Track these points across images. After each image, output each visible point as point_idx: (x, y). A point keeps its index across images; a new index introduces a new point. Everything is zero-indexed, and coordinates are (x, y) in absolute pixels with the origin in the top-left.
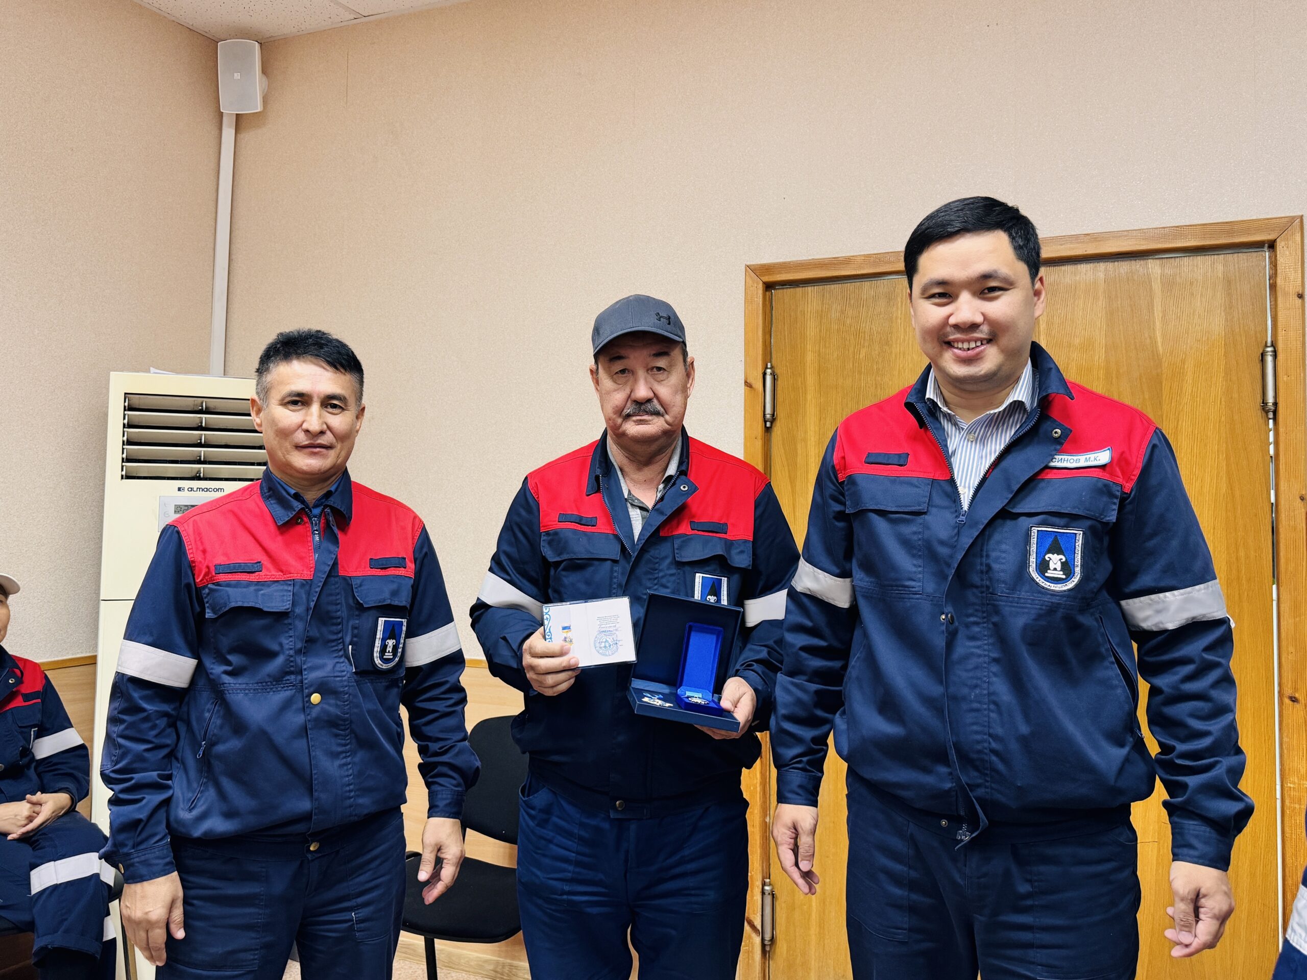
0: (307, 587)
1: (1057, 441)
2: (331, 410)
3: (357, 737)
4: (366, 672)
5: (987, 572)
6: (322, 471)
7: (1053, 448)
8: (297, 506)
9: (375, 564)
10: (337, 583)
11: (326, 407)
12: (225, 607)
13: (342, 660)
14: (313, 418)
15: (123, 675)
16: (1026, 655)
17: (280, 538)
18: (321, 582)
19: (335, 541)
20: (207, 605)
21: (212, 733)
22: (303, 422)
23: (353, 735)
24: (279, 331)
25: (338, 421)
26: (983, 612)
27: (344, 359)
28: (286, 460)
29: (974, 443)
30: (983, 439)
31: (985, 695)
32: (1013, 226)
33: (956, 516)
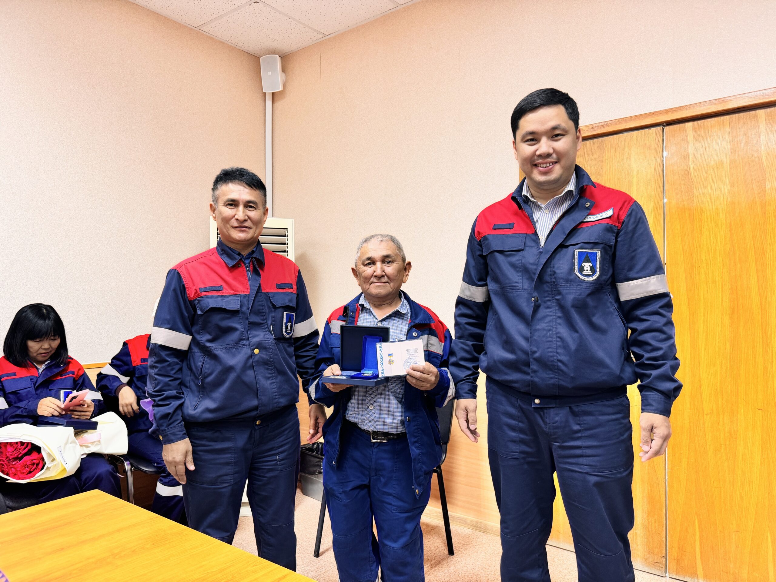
0: (247, 298)
1: (588, 209)
2: (249, 209)
3: (277, 370)
4: (280, 339)
5: (553, 275)
6: (246, 240)
7: (585, 213)
8: (238, 258)
9: (279, 286)
10: (261, 296)
11: (247, 207)
12: (207, 308)
13: (267, 333)
14: (240, 213)
15: (156, 344)
16: (574, 313)
17: (230, 274)
18: (254, 295)
19: (258, 274)
20: (198, 308)
21: (204, 372)
22: (235, 215)
23: (275, 369)
24: (222, 169)
25: (253, 214)
26: (553, 295)
27: (255, 182)
28: (228, 234)
29: (548, 214)
30: (552, 212)
31: (554, 334)
32: (566, 102)
33: (538, 250)
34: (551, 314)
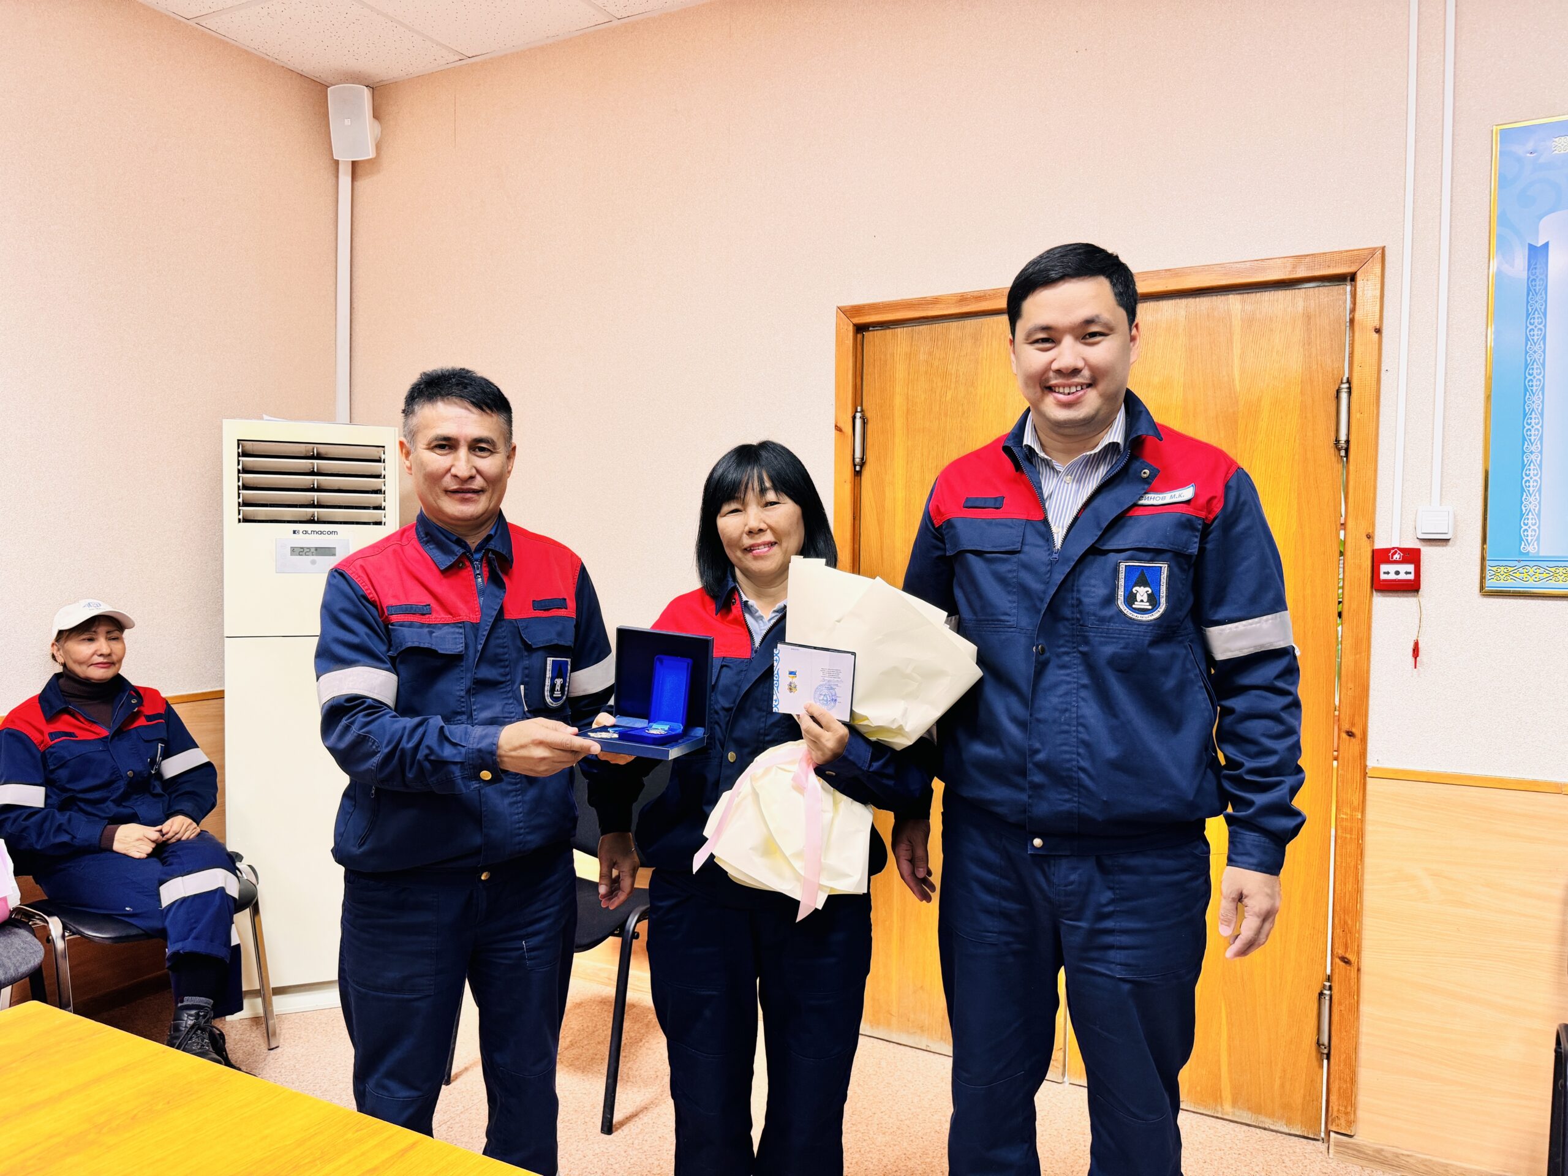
1: (1146, 481)
2: (479, 454)
4: (539, 710)
5: (1078, 606)
6: (476, 516)
7: (1140, 488)
11: (474, 451)
14: (462, 462)
16: (1114, 681)
17: (444, 582)
22: (452, 467)
25: (488, 465)
26: (1074, 643)
28: (438, 506)
29: (1070, 484)
30: (1079, 481)
31: (1074, 718)
32: (1113, 272)
33: (1049, 555)
34: (1068, 679)
